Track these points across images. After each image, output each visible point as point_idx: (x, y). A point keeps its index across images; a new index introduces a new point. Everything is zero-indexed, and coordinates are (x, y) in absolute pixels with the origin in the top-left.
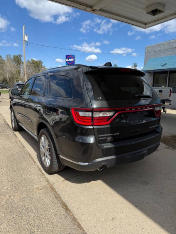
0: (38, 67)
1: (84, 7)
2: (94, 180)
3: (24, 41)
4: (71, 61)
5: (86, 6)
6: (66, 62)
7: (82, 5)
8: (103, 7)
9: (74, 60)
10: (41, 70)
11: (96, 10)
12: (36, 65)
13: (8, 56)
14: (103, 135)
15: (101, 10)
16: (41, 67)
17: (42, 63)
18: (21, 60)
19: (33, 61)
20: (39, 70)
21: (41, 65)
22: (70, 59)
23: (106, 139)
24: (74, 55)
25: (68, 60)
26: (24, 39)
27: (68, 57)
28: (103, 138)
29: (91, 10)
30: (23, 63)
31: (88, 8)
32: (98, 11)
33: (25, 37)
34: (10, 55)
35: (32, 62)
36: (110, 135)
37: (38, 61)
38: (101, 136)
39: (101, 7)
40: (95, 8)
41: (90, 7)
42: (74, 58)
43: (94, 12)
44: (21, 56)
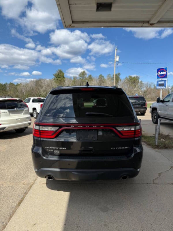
0: (135, 83)
1: (140, 24)
2: (64, 191)
3: (115, 62)
4: (163, 74)
5: (142, 23)
6: (158, 75)
7: (138, 23)
8: (161, 19)
9: (166, 73)
10: (138, 85)
11: (154, 24)
12: (133, 81)
13: (109, 75)
14: (49, 148)
15: (159, 22)
16: (137, 82)
17: (139, 78)
18: (119, 78)
19: (131, 77)
20: (135, 86)
21: (137, 80)
22: (162, 72)
23: (53, 151)
24: (167, 68)
25: (159, 74)
26: (115, 60)
27: (159, 70)
28: (50, 150)
29: (148, 25)
30: (121, 80)
31: (145, 24)
32: (157, 24)
33: (116, 58)
34: (111, 74)
35: (130, 79)
36: (56, 148)
37: (135, 77)
38: (48, 147)
39: (158, 19)
40: (151, 22)
41: (146, 23)
42: (166, 70)
43: (153, 26)
44: (120, 74)
